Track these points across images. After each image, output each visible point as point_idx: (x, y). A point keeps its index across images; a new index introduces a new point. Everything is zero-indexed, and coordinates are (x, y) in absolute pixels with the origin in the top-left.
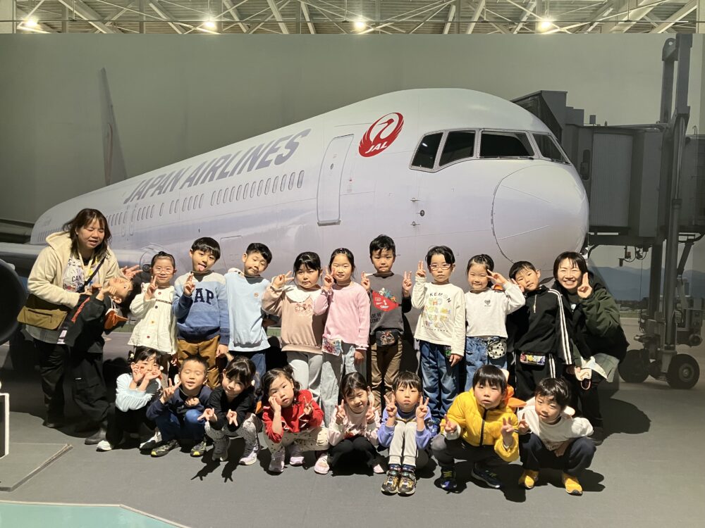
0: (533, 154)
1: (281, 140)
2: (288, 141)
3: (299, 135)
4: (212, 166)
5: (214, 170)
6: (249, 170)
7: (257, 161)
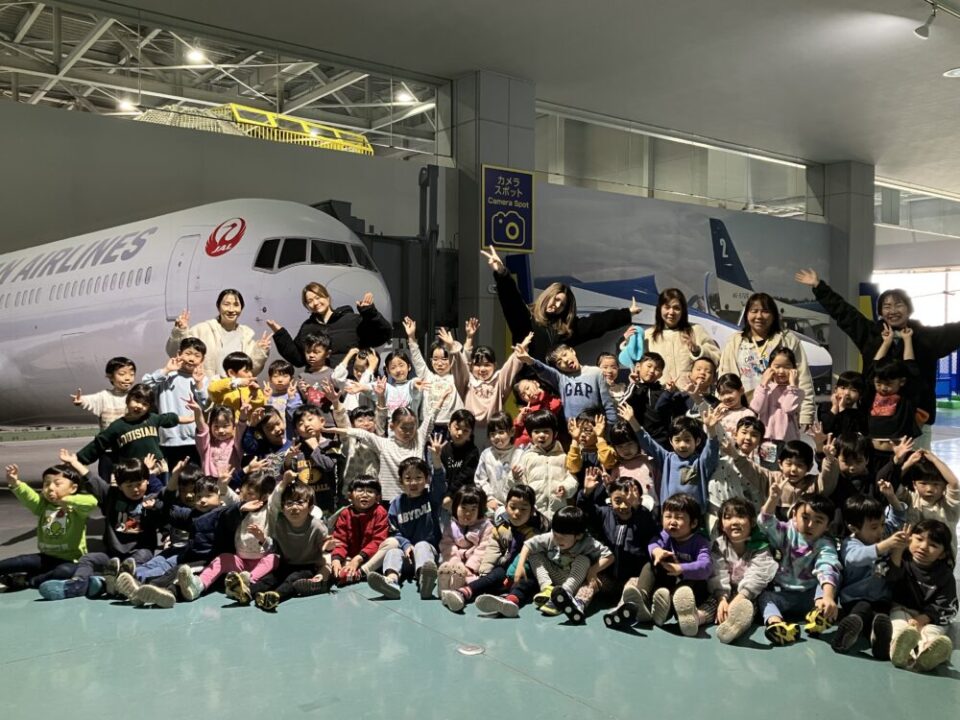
0: (351, 262)
1: (126, 236)
2: (135, 237)
3: (145, 232)
4: (50, 258)
5: (53, 263)
6: (94, 264)
7: (102, 256)
